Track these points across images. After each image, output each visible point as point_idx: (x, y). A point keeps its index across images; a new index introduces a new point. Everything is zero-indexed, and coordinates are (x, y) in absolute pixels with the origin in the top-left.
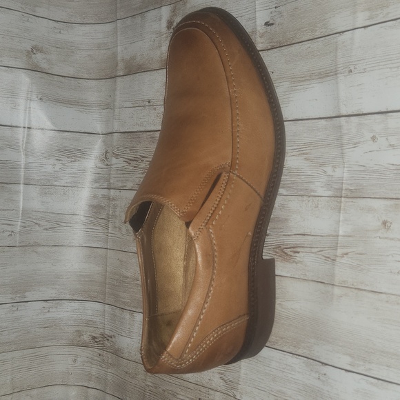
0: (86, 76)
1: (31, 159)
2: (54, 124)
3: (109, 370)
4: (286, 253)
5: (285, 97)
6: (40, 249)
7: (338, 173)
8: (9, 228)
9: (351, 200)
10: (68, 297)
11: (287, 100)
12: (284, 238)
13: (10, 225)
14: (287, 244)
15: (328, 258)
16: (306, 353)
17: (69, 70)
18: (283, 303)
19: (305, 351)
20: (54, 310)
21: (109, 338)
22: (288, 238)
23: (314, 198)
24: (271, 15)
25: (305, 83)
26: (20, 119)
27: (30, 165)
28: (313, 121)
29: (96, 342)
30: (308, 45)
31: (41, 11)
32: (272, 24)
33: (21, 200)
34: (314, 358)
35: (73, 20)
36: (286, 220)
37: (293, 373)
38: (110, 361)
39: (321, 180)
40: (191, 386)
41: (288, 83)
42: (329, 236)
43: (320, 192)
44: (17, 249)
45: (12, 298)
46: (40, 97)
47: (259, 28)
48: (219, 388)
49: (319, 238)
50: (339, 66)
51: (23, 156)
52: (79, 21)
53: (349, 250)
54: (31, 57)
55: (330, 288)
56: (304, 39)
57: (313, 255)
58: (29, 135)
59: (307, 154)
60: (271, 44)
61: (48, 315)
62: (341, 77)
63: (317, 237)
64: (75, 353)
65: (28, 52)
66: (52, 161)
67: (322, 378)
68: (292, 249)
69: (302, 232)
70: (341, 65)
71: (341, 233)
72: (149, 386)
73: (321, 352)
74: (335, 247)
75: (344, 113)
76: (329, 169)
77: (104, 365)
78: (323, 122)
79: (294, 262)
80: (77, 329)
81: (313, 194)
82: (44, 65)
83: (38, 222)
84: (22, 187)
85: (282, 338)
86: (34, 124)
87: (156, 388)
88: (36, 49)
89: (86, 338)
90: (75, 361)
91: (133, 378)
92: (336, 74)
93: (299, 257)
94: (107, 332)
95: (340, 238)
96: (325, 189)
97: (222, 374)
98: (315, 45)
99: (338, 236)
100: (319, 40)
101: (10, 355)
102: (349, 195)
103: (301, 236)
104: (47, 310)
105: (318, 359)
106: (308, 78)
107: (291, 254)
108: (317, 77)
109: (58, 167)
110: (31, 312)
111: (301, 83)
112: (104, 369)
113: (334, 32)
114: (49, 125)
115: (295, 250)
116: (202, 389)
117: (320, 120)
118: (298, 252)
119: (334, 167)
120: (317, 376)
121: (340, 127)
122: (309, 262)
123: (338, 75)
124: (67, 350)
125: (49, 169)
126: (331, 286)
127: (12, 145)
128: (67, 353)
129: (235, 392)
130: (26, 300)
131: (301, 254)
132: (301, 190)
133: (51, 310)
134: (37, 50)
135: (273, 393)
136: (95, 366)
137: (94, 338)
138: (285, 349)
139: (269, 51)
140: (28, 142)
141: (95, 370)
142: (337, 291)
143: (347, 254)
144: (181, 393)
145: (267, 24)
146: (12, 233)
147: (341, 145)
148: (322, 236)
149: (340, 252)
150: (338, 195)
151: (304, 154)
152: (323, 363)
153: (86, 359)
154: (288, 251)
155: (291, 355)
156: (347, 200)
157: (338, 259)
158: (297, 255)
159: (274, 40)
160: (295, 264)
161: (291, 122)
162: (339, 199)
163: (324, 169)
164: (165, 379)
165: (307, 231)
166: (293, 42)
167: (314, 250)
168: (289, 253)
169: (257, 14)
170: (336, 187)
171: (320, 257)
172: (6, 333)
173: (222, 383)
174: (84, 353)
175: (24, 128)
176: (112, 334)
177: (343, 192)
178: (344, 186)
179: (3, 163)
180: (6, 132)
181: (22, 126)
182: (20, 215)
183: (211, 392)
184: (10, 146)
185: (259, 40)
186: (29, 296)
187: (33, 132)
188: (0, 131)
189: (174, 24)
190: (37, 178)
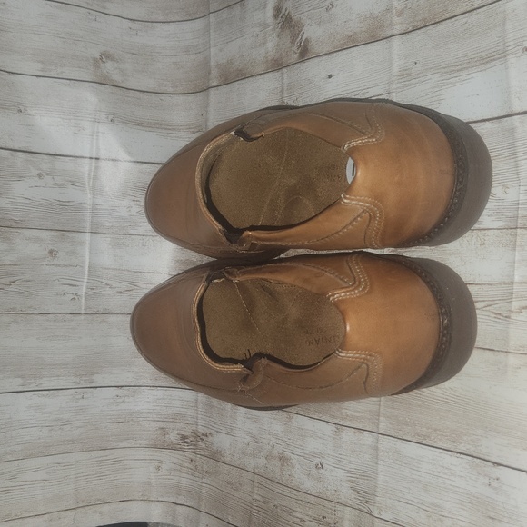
0: (170, 90)
1: (99, 200)
2: (129, 153)
3: (204, 480)
6: (112, 319)
7: (511, 195)
8: (72, 290)
11: (436, 99)
13: (73, 286)
15: (500, 314)
16: (472, 450)
17: (148, 83)
19: (468, 447)
20: (131, 399)
21: (203, 437)
23: (479, 232)
25: (461, 73)
26: (84, 148)
27: (98, 207)
29: (186, 442)
30: (465, 20)
31: (111, 8)
33: (87, 253)
34: (482, 456)
35: (154, 18)
37: (453, 478)
38: (205, 468)
40: (312, 499)
41: (437, 75)
42: (500, 284)
43: (487, 223)
44: (82, 317)
45: (75, 382)
46: (111, 117)
47: (395, 4)
48: (350, 503)
49: (486, 288)
50: (507, 44)
51: (89, 196)
52: (161, 18)
54: (99, 67)
56: (458, 12)
58: (97, 168)
60: (413, 24)
61: (123, 406)
62: (512, 59)
63: (484, 287)
64: (159, 458)
65: (95, 60)
66: (126, 202)
67: (493, 484)
70: (512, 43)
71: (517, 278)
72: (256, 500)
73: (492, 448)
74: (509, 299)
75: (518, 109)
76: (498, 191)
77: (197, 474)
78: (488, 124)
80: (162, 425)
81: (477, 226)
82: (116, 77)
83: (109, 282)
84: (87, 236)
85: (436, 430)
86: (103, 154)
87: (265, 503)
88: (106, 56)
89: (173, 437)
90: (158, 468)
91: (236, 490)
92: (505, 56)
94: (201, 429)
95: (515, 286)
96: (493, 218)
97: (353, 482)
98: (473, 19)
99: (512, 283)
100: (478, 11)
101: (72, 457)
104: (121, 400)
105: (487, 458)
106: (465, 66)
108: (478, 63)
109: (135, 210)
110: (101, 402)
111: (456, 74)
112: (197, 479)
114: (123, 155)
116: (327, 503)
117: (483, 123)
119: (505, 187)
120: (486, 481)
121: (513, 130)
123: (508, 57)
124: (148, 453)
125: (124, 212)
126: (503, 355)
127: (75, 182)
128: (148, 458)
129: (371, 507)
130: (93, 385)
133: (126, 399)
134: (108, 57)
135: (424, 508)
136: (185, 475)
137: (183, 437)
138: (440, 445)
139: (411, 34)
140: (96, 178)
141: (185, 481)
142: (512, 360)
143: (525, 308)
144: (298, 509)
146: (76, 297)
147: (513, 156)
148: (491, 285)
149: (515, 305)
150: (512, 225)
152: (495, 464)
153: (172, 466)
155: (450, 453)
156: (525, 231)
157: (513, 316)
159: (417, 19)
162: (513, 232)
164: (278, 491)
166: (444, 18)
167: (479, 305)
170: (510, 214)
171: (489, 313)
172: (67, 428)
173: (353, 495)
174: (170, 458)
175: (91, 158)
176: (206, 431)
177: (520, 221)
178: (521, 213)
179: (64, 204)
180: (68, 165)
181: (88, 156)
182: (87, 272)
183: (339, 507)
184: (72, 183)
185: (396, 20)
186: (99, 380)
187: (103, 164)
188: (60, 164)
189: (283, 11)
190: (107, 224)
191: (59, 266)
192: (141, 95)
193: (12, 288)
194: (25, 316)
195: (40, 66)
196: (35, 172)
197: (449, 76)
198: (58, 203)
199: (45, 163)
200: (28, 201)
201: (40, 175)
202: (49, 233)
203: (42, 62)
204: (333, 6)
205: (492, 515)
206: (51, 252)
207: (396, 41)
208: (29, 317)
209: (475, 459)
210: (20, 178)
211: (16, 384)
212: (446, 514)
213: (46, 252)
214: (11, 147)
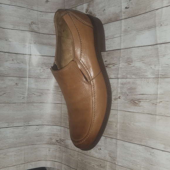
0: (53, 33)
1: (31, 68)
2: (40, 53)
3: (63, 154)
4: (135, 102)
5: (134, 37)
6: (35, 104)
7: (157, 68)
8: (23, 95)
9: (162, 79)
10: (46, 124)
12: (134, 96)
13: (23, 94)
14: (136, 99)
15: (154, 104)
16: (145, 144)
17: (46, 31)
18: (134, 123)
20: (41, 129)
21: (63, 141)
22: (136, 96)
23: (147, 79)
24: (128, 4)
25: (142, 31)
26: (27, 51)
27: (30, 70)
28: (146, 47)
29: (58, 142)
30: (144, 16)
31: (35, 8)
32: (128, 8)
33: (27, 84)
34: (148, 146)
35: (47, 11)
36: (135, 88)
37: (140, 153)
38: (64, 150)
39: (150, 71)
40: (97, 160)
41: (135, 32)
42: (154, 94)
43: (150, 76)
44: (26, 104)
45: (24, 124)
46: (34, 42)
47: (123, 10)
48: (109, 160)
49: (149, 96)
50: (156, 23)
51: (28, 66)
52: (50, 11)
53: (162, 100)
54: (31, 26)
55: (154, 116)
56: (141, 13)
57: (147, 103)
58: (30, 58)
59: (143, 61)
60: (128, 16)
61: (39, 131)
62: (157, 28)
64: (49, 147)
65: (29, 24)
66: (39, 68)
67: (152, 154)
68: (138, 101)
69: (142, 93)
71: (159, 93)
72: (79, 160)
73: (151, 143)
74: (156, 99)
75: (159, 42)
76: (153, 67)
77: (61, 152)
78: (150, 47)
79: (139, 106)
80: (50, 137)
81: (146, 77)
82: (36, 29)
83: (34, 93)
84: (27, 79)
85: (134, 138)
86: (32, 53)
87: (82, 161)
88: (33, 23)
89: (54, 141)
90: (49, 150)
91: (73, 157)
92: (155, 27)
93: (141, 104)
94: (62, 138)
95: (158, 95)
96: (151, 75)
97: (110, 154)
98: (146, 15)
99: (157, 94)
100: (148, 13)
101: (23, 148)
102: (162, 77)
103: (142, 95)
104: (38, 129)
105: (150, 146)
106: (144, 29)
109: (42, 70)
110: (32, 130)
111: (141, 32)
112: (61, 154)
113: (154, 9)
114: (38, 53)
115: (139, 101)
116: (102, 161)
118: (141, 102)
119: (155, 65)
120: (150, 153)
121: (157, 49)
122: (145, 105)
123: (156, 27)
124: (46, 146)
125: (38, 71)
126: (155, 116)
129: (115, 162)
130: (29, 125)
131: (142, 103)
132: (141, 76)
135: (131, 162)
136: (57, 152)
137: (57, 141)
138: (136, 143)
139: (127, 19)
140: (30, 61)
141: (57, 154)
142: (157, 117)
143: (161, 102)
144: (93, 163)
145: (126, 8)
146: (24, 98)
147: (158, 56)
148: (151, 95)
149: (158, 101)
150: (157, 77)
151: (142, 61)
153: (54, 149)
154: (136, 101)
155: (139, 145)
156: (161, 79)
157: (158, 104)
158: (140, 103)
159: (129, 14)
160: (139, 107)
161: (136, 48)
162: (157, 79)
163: (151, 66)
164: (86, 157)
165: (144, 93)
166: (138, 14)
167: (147, 101)
168: (137, 102)
169: (122, 4)
170: (156, 74)
171: (150, 103)
172: (21, 138)
173: (110, 158)
174: (53, 147)
175: (28, 55)
176: (64, 139)
177: (159, 76)
178: (160, 73)
179: (20, 69)
180: (21, 57)
182: (27, 90)
183: (105, 162)
184: (22, 62)
185: (123, 15)
186: (31, 123)
187: (32, 56)
188: (19, 56)
189: (89, 11)
190: (34, 75)
191: (19, 88)
192: (43, 35)
193: (5, 95)
194: (8, 104)
195: (12, 26)
196: (11, 59)
197: (139, 32)
198: (18, 68)
199: (14, 56)
200: (9, 68)
201: (13, 60)
202: (15, 78)
203: (13, 25)
204: (105, 10)
205: (152, 164)
206: (16, 84)
207: (123, 21)
208: (10, 104)
209: (146, 147)
210: (7, 61)
211: (6, 125)
212: (138, 164)
213: (15, 84)
214: (4, 51)
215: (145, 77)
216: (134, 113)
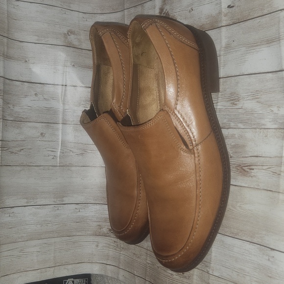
1: (67, 107)
2: (83, 83)
3: (121, 252)
4: (244, 170)
5: (242, 58)
6: (73, 168)
7: (282, 112)
8: (52, 153)
10: (93, 202)
12: (243, 159)
13: (53, 151)
14: (245, 164)
15: (275, 173)
18: (241, 206)
19: (258, 240)
20: (83, 210)
22: (245, 159)
23: (264, 130)
25: (257, 47)
26: (59, 80)
27: (66, 110)
28: (263, 74)
29: (112, 233)
30: (259, 20)
31: (74, 7)
32: (233, 7)
33: (61, 135)
34: (265, 245)
36: (244, 146)
37: (250, 256)
38: (122, 246)
39: (269, 117)
41: (244, 48)
42: (276, 157)
43: (269, 125)
44: (58, 168)
45: (54, 201)
46: (73, 64)
47: (223, 10)
49: (268, 159)
50: (281, 34)
51: (62, 105)
54: (67, 38)
55: (276, 194)
56: (256, 16)
57: (263, 171)
58: (65, 90)
59: (258, 98)
60: (232, 21)
61: (79, 214)
63: (267, 158)
64: (97, 241)
65: (65, 34)
66: (81, 108)
67: (271, 259)
68: (249, 167)
69: (255, 155)
70: (283, 34)
72: (149, 264)
73: (271, 241)
74: (280, 165)
76: (275, 109)
77: (118, 249)
78: (270, 75)
79: (250, 176)
80: (99, 224)
81: (263, 127)
82: (76, 43)
83: (72, 150)
84: (60, 126)
85: (242, 231)
86: (68, 83)
87: (153, 265)
88: (70, 32)
89: (105, 230)
90: (97, 246)
92: (279, 40)
93: (253, 172)
95: (283, 159)
96: (272, 123)
98: (263, 20)
99: (282, 157)
100: (266, 16)
101: (53, 240)
103: (255, 158)
104: (78, 211)
105: (268, 246)
106: (259, 44)
107: (248, 170)
110: (68, 212)
111: (254, 48)
112: (118, 252)
113: (277, 10)
114: (79, 83)
115: (251, 167)
117: (268, 74)
118: (253, 169)
119: (279, 107)
120: (267, 258)
121: (283, 78)
122: (261, 176)
123: (281, 41)
124: (92, 238)
125: (79, 113)
128: (92, 240)
129: (208, 269)
130: (64, 203)
131: (255, 171)
132: (254, 124)
133: (81, 210)
135: (236, 270)
136: (111, 249)
137: (110, 230)
138: (244, 238)
139: (231, 26)
140: (65, 95)
141: (111, 252)
142: (281, 196)
145: (229, 7)
146: (54, 157)
148: (271, 157)
149: (283, 168)
150: (282, 127)
151: (256, 98)
152: (271, 249)
153: (105, 245)
154: (245, 168)
157: (282, 174)
158: (252, 171)
159: (234, 18)
160: (251, 178)
161: (247, 76)
163: (271, 109)
165: (259, 154)
166: (248, 18)
167: (264, 168)
170: (281, 122)
171: (270, 172)
172: (50, 225)
174: (103, 241)
175: (63, 85)
179: (49, 109)
180: (51, 89)
181: (61, 84)
182: (60, 145)
184: (53, 98)
185: (224, 18)
186: (66, 200)
187: (68, 88)
188: (46, 88)
189: (165, 10)
190: (71, 120)
191: (46, 141)
192: (88, 52)
193: (22, 153)
194: (28, 167)
195: (36, 38)
196: (33, 93)
197: (250, 49)
198: (46, 109)
199: (39, 88)
200: (30, 108)
201: (36, 94)
202: (41, 124)
203: (38, 36)
204: (192, 10)
205: (270, 275)
206: (42, 134)
207: (223, 29)
209: (262, 247)
210: (26, 96)
211: (23, 202)
212: (247, 274)
213: (39, 134)
214: (21, 80)
215: (260, 127)
216: (242, 188)
